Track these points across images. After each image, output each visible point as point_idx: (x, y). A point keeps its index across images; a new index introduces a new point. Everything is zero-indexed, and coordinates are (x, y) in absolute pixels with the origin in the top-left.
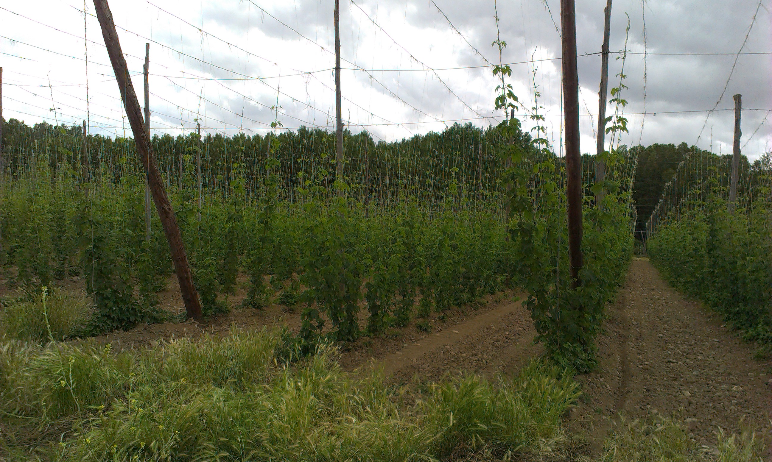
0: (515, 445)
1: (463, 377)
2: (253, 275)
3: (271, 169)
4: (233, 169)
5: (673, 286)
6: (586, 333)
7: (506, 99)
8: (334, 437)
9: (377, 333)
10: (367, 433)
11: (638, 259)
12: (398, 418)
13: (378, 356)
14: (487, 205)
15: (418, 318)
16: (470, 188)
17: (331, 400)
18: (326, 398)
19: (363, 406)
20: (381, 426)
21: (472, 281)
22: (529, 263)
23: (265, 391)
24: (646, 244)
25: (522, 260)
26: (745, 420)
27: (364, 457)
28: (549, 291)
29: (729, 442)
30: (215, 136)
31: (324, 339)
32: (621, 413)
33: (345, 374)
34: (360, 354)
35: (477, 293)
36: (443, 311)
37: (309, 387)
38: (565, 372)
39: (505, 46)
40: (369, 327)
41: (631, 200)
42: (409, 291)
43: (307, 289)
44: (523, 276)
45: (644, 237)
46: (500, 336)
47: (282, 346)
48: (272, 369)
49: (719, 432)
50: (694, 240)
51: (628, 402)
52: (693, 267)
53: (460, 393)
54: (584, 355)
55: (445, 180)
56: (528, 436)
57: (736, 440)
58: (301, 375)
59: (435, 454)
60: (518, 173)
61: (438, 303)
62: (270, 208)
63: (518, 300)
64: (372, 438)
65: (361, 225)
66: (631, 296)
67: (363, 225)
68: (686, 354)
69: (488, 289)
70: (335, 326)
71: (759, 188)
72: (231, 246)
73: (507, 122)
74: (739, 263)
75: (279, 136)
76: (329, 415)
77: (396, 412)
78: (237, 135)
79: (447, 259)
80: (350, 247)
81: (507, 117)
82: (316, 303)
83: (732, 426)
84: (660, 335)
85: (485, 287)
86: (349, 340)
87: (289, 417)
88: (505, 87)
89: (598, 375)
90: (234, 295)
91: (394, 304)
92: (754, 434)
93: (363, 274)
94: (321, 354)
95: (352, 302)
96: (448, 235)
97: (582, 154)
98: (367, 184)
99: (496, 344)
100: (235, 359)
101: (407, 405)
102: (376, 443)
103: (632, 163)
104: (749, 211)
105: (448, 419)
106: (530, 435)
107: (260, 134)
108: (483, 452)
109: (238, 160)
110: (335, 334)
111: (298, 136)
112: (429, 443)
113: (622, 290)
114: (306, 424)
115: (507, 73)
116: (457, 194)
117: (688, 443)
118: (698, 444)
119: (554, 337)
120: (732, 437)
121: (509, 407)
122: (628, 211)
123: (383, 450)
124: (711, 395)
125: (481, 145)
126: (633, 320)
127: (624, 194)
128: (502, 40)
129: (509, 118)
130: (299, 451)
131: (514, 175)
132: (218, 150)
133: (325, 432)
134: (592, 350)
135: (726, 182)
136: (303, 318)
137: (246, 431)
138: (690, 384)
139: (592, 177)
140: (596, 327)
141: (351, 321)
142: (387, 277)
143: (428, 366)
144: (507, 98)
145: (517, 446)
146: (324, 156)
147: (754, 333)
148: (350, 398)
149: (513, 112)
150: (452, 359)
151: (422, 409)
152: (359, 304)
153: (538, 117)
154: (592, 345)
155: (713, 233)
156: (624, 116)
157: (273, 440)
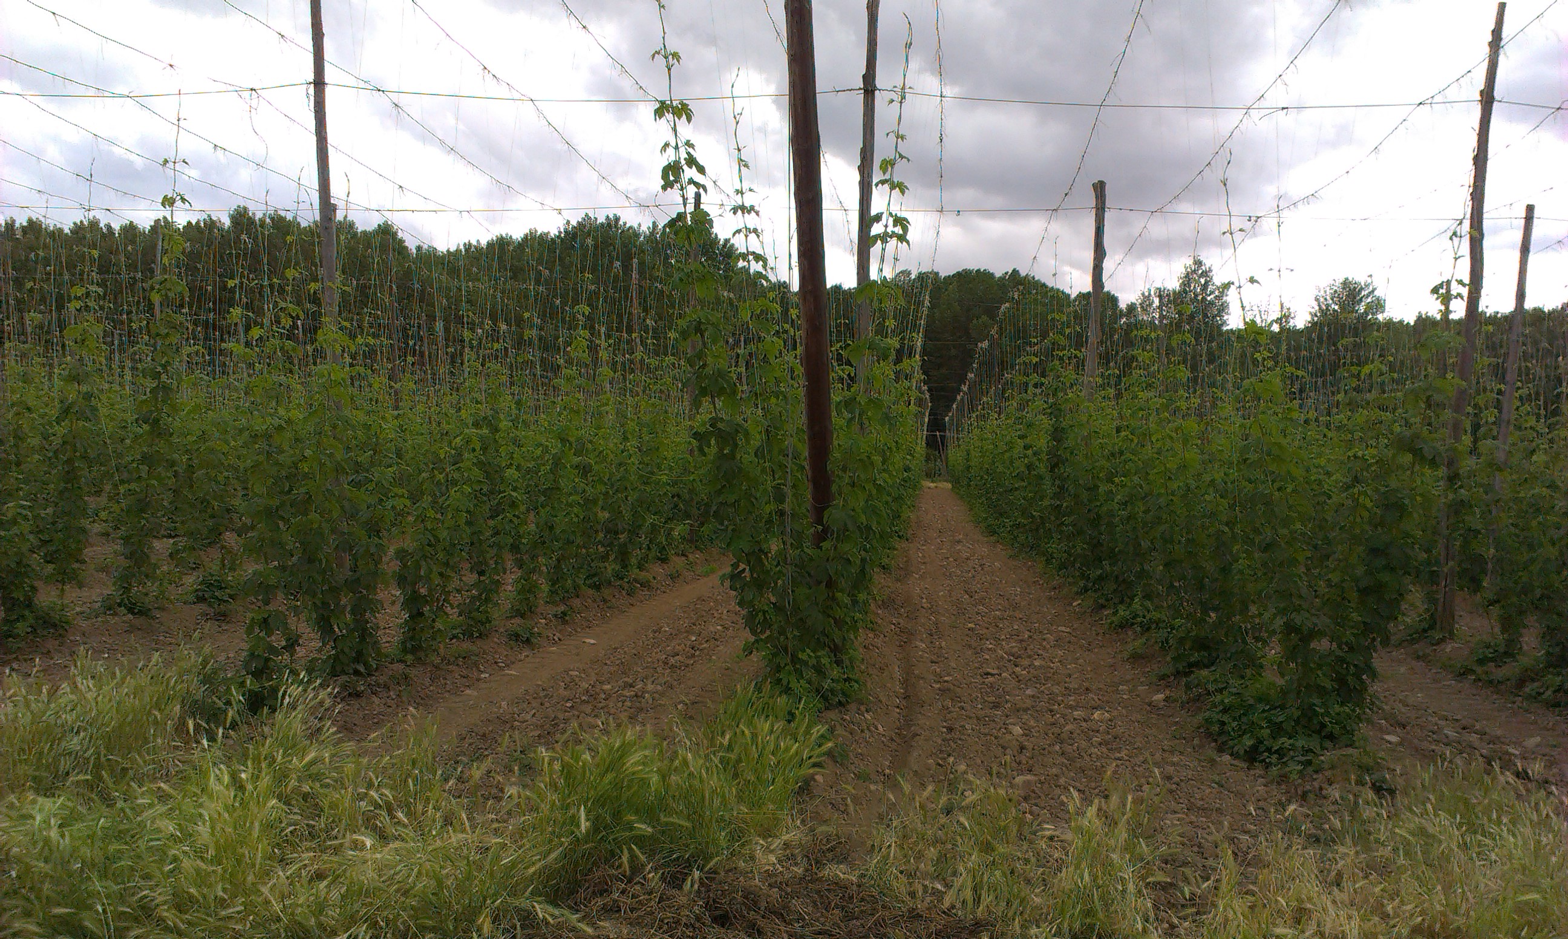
0: (708, 858)
1: (605, 732)
2: (126, 540)
3: (166, 302)
4: (69, 301)
5: (993, 533)
6: (840, 630)
7: (683, 171)
8: (325, 883)
9: (422, 654)
10: (399, 868)
11: (932, 485)
12: (468, 828)
13: (424, 702)
14: (649, 384)
15: (512, 617)
16: (616, 348)
17: (317, 805)
18: (306, 801)
19: (390, 811)
20: (430, 848)
21: (623, 537)
22: (731, 499)
23: (160, 798)
24: (947, 458)
25: (719, 492)
26: (1115, 772)
27: (391, 917)
28: (770, 552)
29: (1089, 814)
30: (25, 224)
31: (299, 675)
32: (903, 777)
33: (349, 746)
34: (383, 701)
35: (634, 561)
36: (563, 600)
37: (265, 781)
38: (801, 706)
39: (678, 61)
40: (404, 643)
41: (918, 375)
42: (491, 562)
43: (259, 567)
44: (722, 524)
45: (943, 446)
46: (679, 645)
47: (199, 696)
48: (176, 748)
49: (1072, 797)
50: (1026, 448)
51: (915, 754)
52: (1024, 499)
53: (598, 766)
54: (835, 672)
55: (563, 333)
56: (733, 837)
57: (1100, 809)
58: (245, 756)
59: (547, 895)
60: (707, 319)
61: (553, 585)
62: (166, 389)
63: (713, 571)
64: (409, 876)
65: (383, 425)
66: (920, 555)
67: (389, 427)
68: (1015, 659)
69: (654, 552)
70: (324, 645)
71: (1135, 352)
72: (70, 476)
73: (686, 217)
74: (1103, 488)
75: (184, 227)
76: (312, 836)
77: (464, 816)
78: (81, 222)
79: (571, 494)
80: (357, 472)
81: (685, 206)
82: (280, 596)
83: (1093, 785)
84: (970, 625)
85: (649, 549)
86: (357, 672)
87: (218, 848)
88: (680, 145)
89: (863, 708)
90: (81, 585)
91: (458, 591)
92: (1130, 798)
93: (389, 530)
94: (293, 707)
95: (365, 592)
96: (571, 444)
97: (829, 286)
98: (395, 336)
99: (672, 661)
100: (85, 730)
101: (488, 799)
102: (419, 886)
103: (919, 304)
104: (1119, 395)
105: (574, 821)
106: (737, 835)
107: (135, 223)
108: (644, 878)
109: (82, 280)
110: (324, 662)
111: (228, 231)
112: (534, 873)
113: (904, 544)
114: (258, 861)
115: (684, 116)
116: (588, 361)
117: (1021, 823)
118: (1036, 823)
119: (782, 640)
120: (1094, 806)
121: (696, 783)
122: (914, 395)
123: (433, 898)
124: (1057, 730)
125: (635, 261)
126: (924, 600)
127: (906, 363)
128: (671, 48)
129: (690, 208)
130: (243, 920)
131: (700, 323)
132: (32, 255)
133: (304, 874)
134: (851, 660)
135: (1079, 341)
136: (249, 631)
137: (116, 888)
138: (1021, 712)
139: (849, 330)
140: (858, 615)
141: (364, 632)
142: (444, 534)
143: (534, 715)
144: (685, 167)
145: (711, 858)
146: (290, 273)
147: (1128, 613)
148: (362, 797)
149: (698, 197)
150: (584, 698)
151: (518, 805)
152: (381, 595)
153: (743, 209)
154: (851, 651)
155: (1058, 434)
156: (903, 215)
157: (181, 903)
